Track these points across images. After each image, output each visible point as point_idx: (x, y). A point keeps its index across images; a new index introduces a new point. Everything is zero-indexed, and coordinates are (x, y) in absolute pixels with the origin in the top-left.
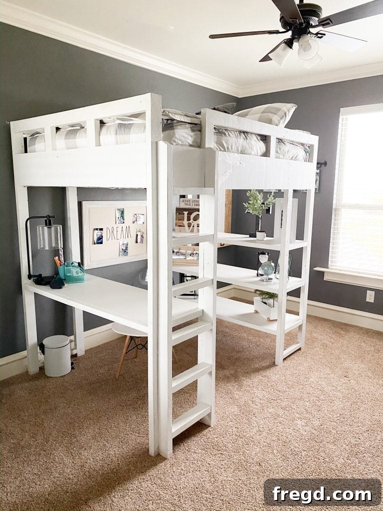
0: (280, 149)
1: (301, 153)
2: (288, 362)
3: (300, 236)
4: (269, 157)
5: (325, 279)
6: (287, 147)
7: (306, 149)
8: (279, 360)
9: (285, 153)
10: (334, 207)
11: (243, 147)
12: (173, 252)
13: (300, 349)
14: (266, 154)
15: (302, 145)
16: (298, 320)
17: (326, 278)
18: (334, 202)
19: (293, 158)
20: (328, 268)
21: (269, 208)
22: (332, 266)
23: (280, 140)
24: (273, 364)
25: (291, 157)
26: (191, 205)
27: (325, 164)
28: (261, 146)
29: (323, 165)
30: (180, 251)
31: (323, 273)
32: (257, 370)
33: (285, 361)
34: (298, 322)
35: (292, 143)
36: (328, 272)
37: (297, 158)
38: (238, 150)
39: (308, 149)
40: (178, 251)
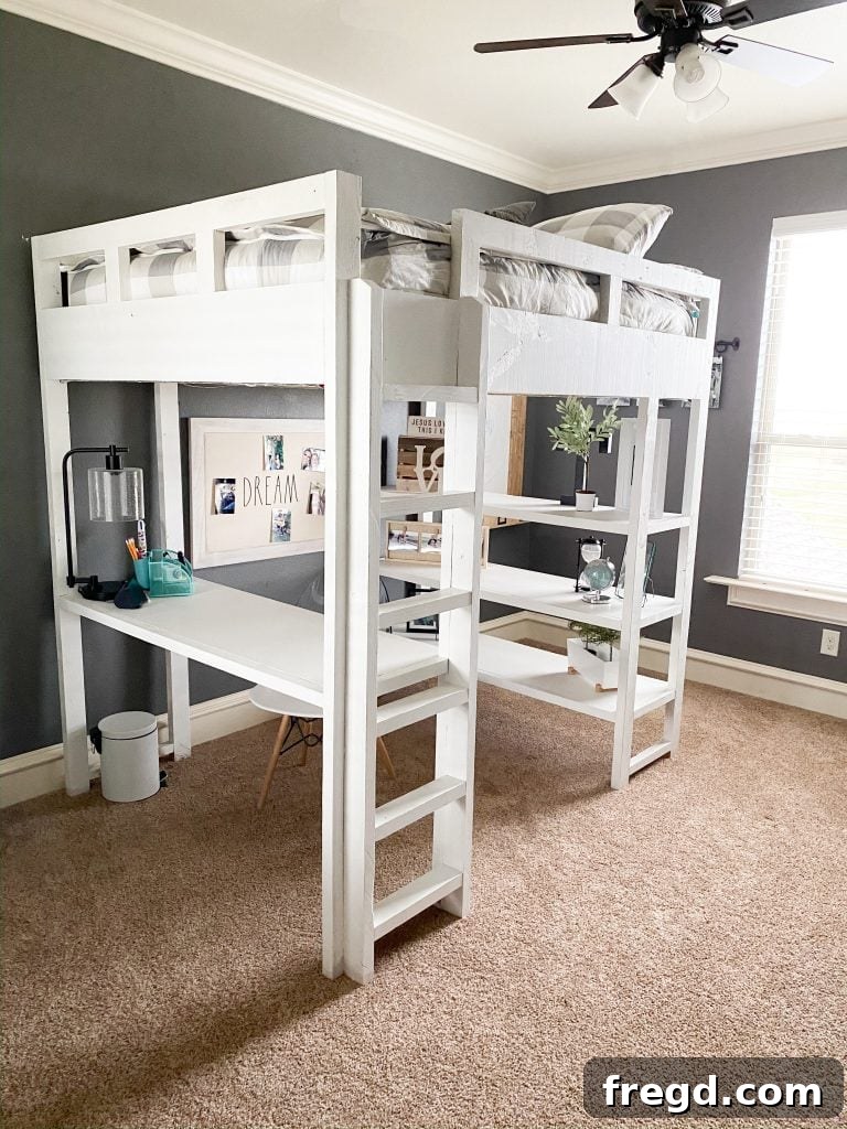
0: (631, 306)
1: (679, 316)
2: (641, 781)
3: (673, 503)
4: (606, 322)
5: (729, 603)
6: (647, 302)
7: (692, 308)
8: (619, 776)
9: (643, 315)
10: (753, 441)
11: (545, 297)
12: (391, 535)
13: (667, 755)
14: (600, 316)
15: (683, 298)
16: (665, 691)
17: (732, 600)
18: (754, 430)
19: (662, 328)
20: (736, 577)
21: (607, 439)
22: (745, 572)
23: (631, 287)
24: (607, 787)
25: (656, 324)
26: (433, 431)
27: (736, 344)
28: (589, 297)
29: (731, 348)
30: (407, 533)
31: (725, 588)
32: (570, 799)
33: (633, 781)
34: (664, 695)
35: (659, 293)
36: (737, 587)
37: (671, 327)
38: (534, 305)
39: (696, 310)
40: (401, 533)
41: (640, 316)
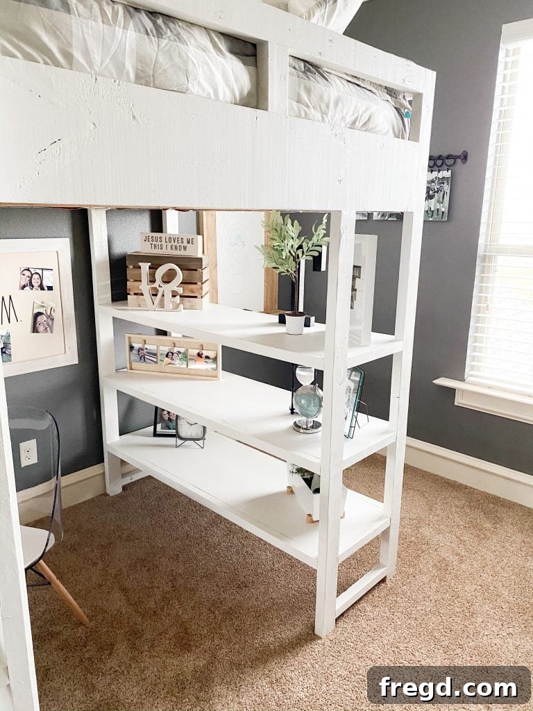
0: (308, 91)
1: (384, 113)
4: (266, 109)
5: (456, 404)
6: (336, 89)
7: (401, 105)
8: (324, 622)
9: (328, 106)
10: (480, 252)
11: (141, 59)
12: (132, 348)
13: (383, 580)
14: (256, 98)
15: (391, 92)
16: (380, 518)
17: (459, 401)
18: (481, 241)
19: (358, 124)
20: (463, 380)
22: (472, 376)
23: (310, 67)
25: (349, 119)
26: (164, 247)
27: (465, 157)
29: (459, 161)
30: (146, 346)
31: (451, 392)
33: (341, 623)
34: (381, 523)
35: (355, 81)
36: (463, 391)
37: (371, 125)
38: (120, 68)
39: (405, 108)
40: (141, 346)
41: (323, 106)
